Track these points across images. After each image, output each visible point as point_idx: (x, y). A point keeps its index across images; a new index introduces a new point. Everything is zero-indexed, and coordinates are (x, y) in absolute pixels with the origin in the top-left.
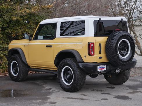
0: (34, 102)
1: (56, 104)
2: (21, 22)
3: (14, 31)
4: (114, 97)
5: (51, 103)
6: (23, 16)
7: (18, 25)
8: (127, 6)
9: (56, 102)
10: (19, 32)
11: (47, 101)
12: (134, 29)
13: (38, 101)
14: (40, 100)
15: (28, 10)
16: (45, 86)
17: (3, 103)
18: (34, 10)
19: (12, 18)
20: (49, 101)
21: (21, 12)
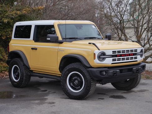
0: (33, 103)
1: (55, 104)
2: (12, 24)
3: (4, 33)
4: (110, 97)
5: (50, 103)
6: (14, 18)
7: (8, 27)
8: (118, 8)
9: (54, 102)
10: (9, 34)
11: (46, 102)
12: (125, 31)
13: (37, 102)
14: (38, 100)
15: (18, 12)
16: (39, 88)
17: (3, 104)
18: (24, 12)
19: (3, 20)
20: (47, 101)
21: (11, 13)
